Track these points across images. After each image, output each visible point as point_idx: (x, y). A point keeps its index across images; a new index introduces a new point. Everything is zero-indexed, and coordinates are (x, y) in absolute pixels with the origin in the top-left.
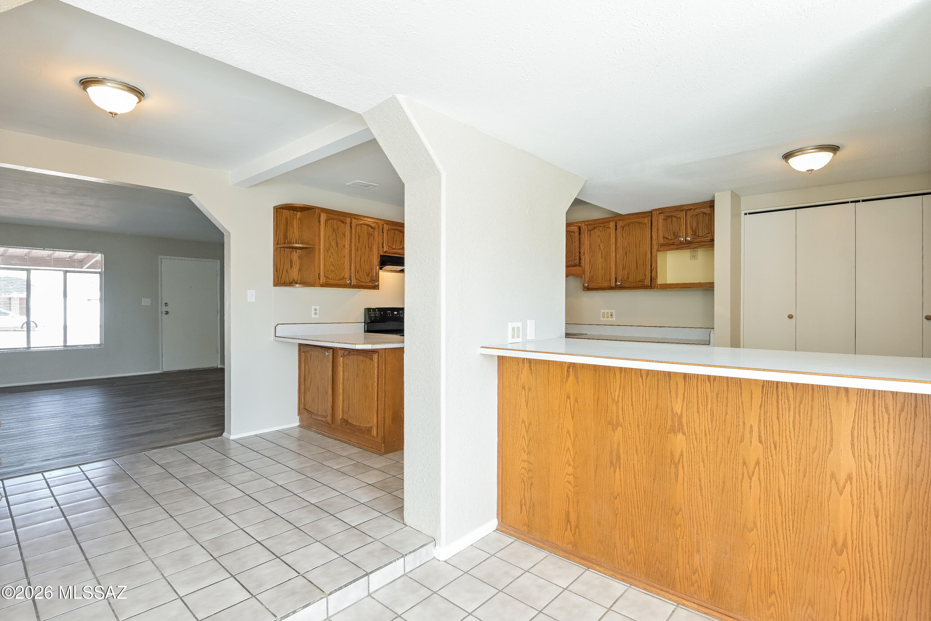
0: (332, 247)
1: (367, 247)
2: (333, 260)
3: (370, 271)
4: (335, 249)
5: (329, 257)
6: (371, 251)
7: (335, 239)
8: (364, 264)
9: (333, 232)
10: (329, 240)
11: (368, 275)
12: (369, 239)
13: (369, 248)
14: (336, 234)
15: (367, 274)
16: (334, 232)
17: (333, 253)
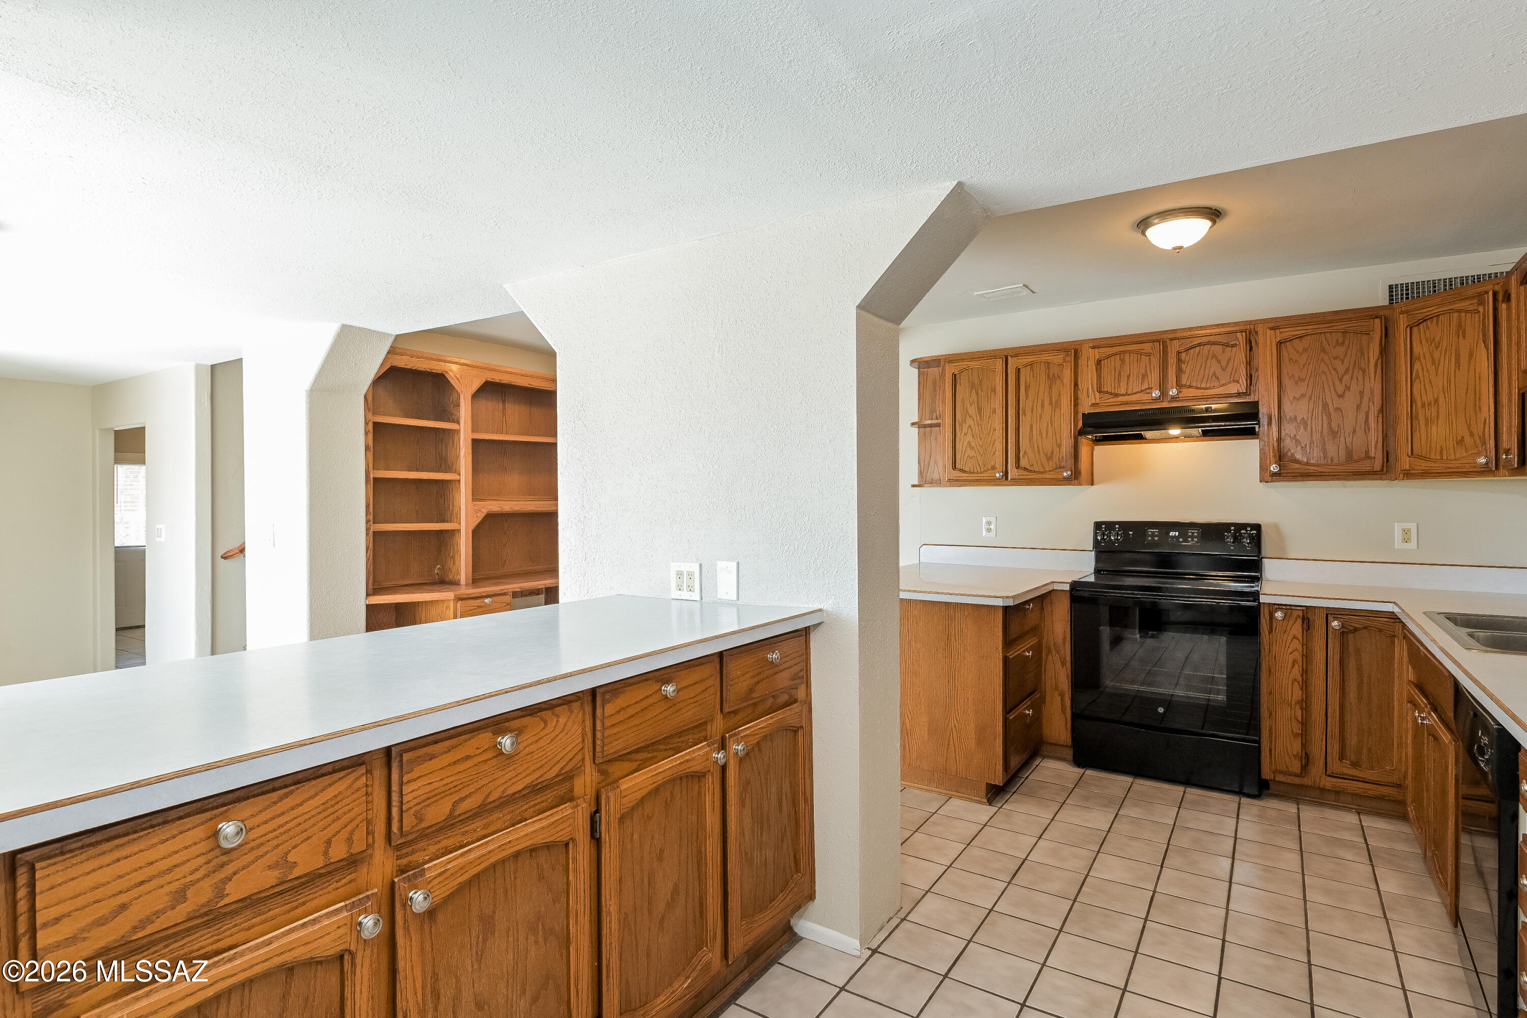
0: (970, 416)
1: (1047, 403)
2: (971, 438)
3: (1056, 450)
4: (975, 418)
5: (963, 434)
6: (1057, 410)
7: (976, 402)
8: (1039, 437)
9: (971, 391)
10: (964, 404)
11: (1049, 458)
12: (1050, 387)
13: (1051, 404)
14: (977, 394)
15: (1046, 456)
16: (974, 390)
17: (973, 427)
